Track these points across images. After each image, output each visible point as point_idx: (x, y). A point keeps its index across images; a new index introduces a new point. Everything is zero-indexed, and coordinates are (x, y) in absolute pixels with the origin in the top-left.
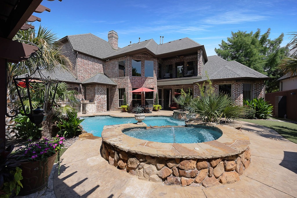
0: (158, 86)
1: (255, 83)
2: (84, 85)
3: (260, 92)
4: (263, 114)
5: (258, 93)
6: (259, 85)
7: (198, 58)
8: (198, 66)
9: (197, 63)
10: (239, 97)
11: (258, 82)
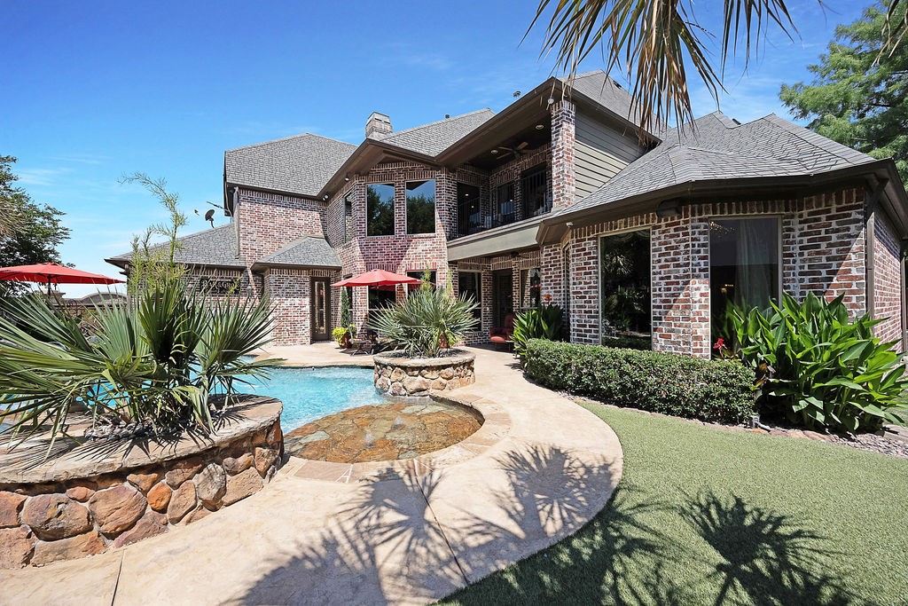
0: (452, 263)
1: (805, 212)
2: (260, 271)
3: (834, 259)
4: (813, 401)
5: (824, 266)
6: (829, 218)
7: (554, 136)
8: (554, 168)
9: (551, 159)
10: (681, 297)
11: (819, 205)
